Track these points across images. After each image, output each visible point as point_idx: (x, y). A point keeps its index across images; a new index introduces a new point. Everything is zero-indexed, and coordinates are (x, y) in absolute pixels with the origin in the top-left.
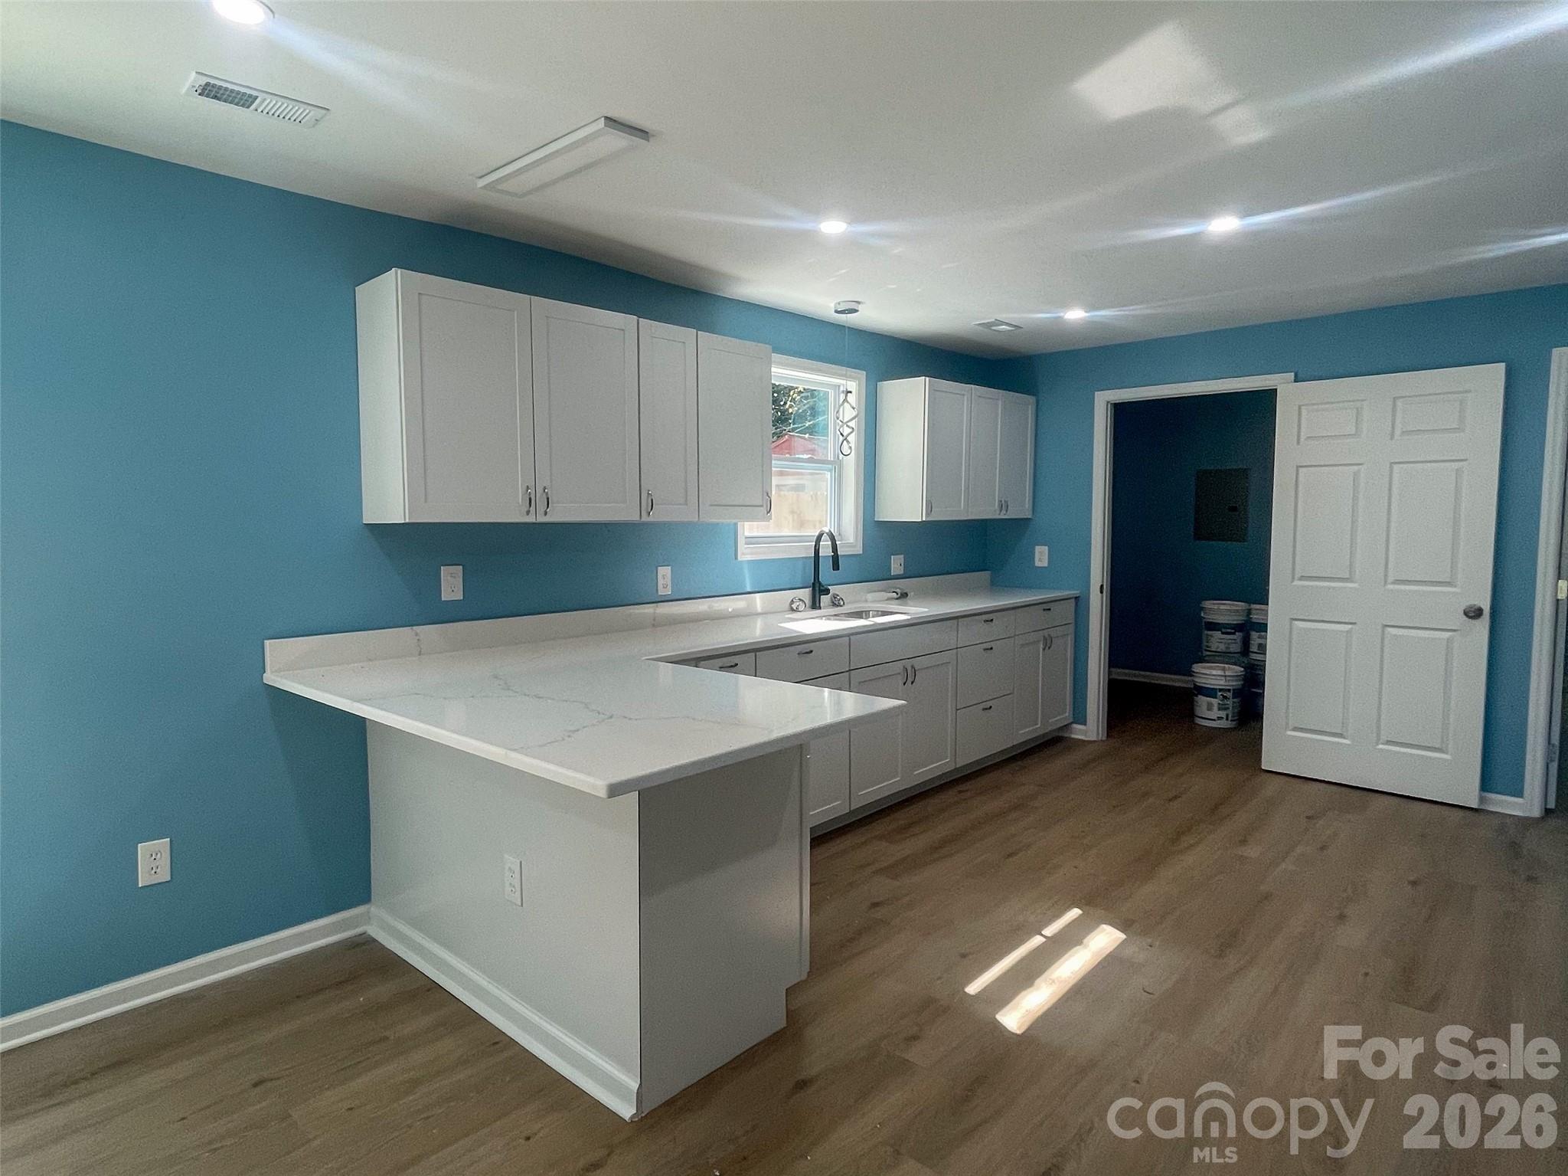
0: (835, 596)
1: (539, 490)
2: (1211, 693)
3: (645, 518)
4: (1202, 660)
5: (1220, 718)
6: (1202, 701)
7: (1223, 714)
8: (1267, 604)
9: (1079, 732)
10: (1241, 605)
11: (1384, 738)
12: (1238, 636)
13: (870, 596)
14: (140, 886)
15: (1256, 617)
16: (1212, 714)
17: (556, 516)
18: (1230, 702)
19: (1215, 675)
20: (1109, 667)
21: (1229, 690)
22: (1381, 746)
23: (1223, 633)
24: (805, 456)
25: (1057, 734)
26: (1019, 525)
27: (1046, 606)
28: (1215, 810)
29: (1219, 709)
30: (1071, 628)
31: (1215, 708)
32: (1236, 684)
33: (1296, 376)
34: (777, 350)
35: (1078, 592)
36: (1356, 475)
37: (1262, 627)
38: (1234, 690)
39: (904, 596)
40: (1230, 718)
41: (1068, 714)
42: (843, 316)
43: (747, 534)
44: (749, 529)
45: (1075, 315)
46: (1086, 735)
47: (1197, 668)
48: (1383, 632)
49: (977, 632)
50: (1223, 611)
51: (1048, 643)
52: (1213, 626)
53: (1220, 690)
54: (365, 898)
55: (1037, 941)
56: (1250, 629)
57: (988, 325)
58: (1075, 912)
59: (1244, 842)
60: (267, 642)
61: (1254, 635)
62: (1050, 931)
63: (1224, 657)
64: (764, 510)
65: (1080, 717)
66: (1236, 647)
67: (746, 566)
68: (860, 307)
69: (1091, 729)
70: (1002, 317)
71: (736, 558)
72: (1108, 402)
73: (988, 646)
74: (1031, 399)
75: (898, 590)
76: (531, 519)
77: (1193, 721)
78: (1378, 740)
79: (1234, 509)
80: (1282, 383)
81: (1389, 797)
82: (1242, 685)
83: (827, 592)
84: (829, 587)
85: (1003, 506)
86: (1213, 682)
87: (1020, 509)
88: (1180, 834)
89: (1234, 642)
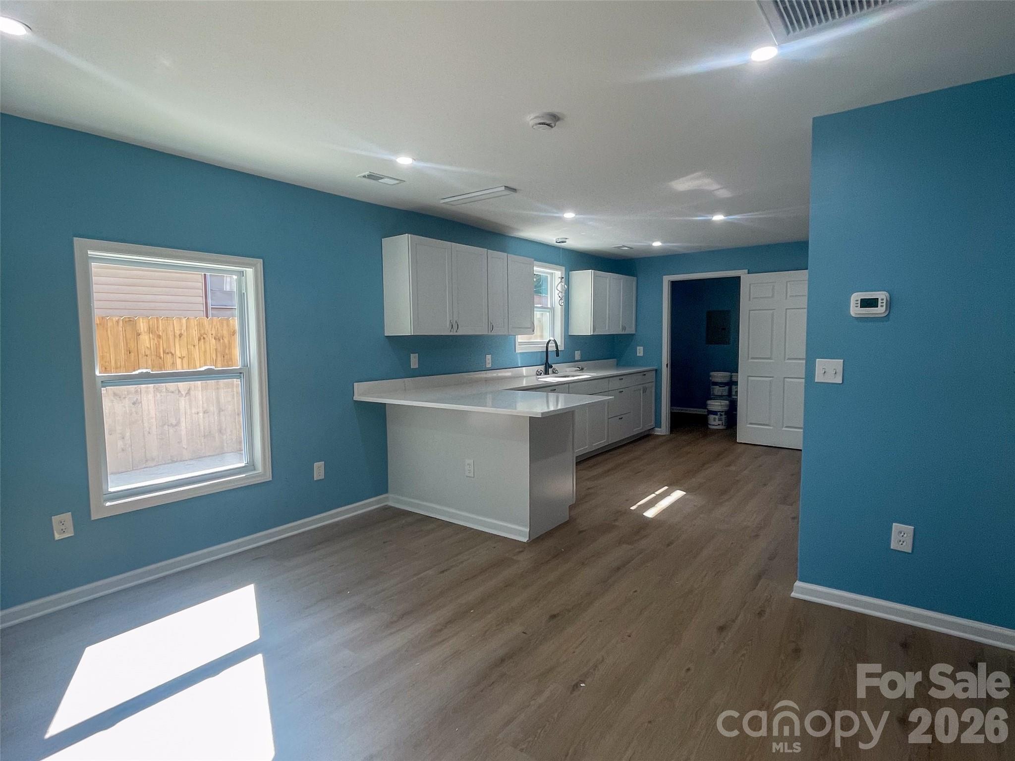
0: (554, 369)
1: (454, 322)
2: (715, 413)
3: (490, 334)
4: (711, 399)
5: (719, 425)
6: (712, 417)
7: (720, 422)
8: (738, 373)
9: (659, 432)
10: (728, 374)
11: (785, 425)
12: (727, 388)
13: (568, 369)
14: (315, 479)
15: (734, 379)
16: (715, 423)
17: (460, 332)
18: (723, 417)
19: (717, 405)
20: (671, 406)
21: (722, 412)
22: (784, 429)
23: (720, 387)
24: (539, 306)
25: (648, 433)
26: (630, 336)
27: (643, 373)
28: (718, 456)
29: (719, 420)
30: (654, 384)
31: (717, 420)
32: (726, 409)
33: (748, 270)
34: (536, 260)
35: (657, 367)
36: (773, 315)
37: (736, 383)
38: (725, 411)
39: (582, 369)
40: (724, 424)
41: (653, 423)
42: (560, 244)
43: (519, 341)
44: (520, 339)
45: (657, 244)
46: (661, 432)
47: (709, 402)
48: (784, 380)
49: (616, 384)
50: (719, 376)
51: (645, 390)
52: (716, 384)
53: (719, 412)
54: (386, 491)
55: (653, 495)
56: (732, 384)
57: (619, 247)
58: (666, 488)
59: (729, 465)
60: (356, 384)
61: (734, 387)
62: (657, 493)
63: (720, 397)
64: (531, 330)
65: (658, 424)
66: (726, 393)
67: (519, 356)
68: (567, 240)
69: (664, 430)
70: (626, 244)
71: (515, 351)
72: (669, 281)
73: (621, 390)
74: (635, 278)
75: (580, 367)
76: (451, 334)
77: (708, 426)
78: (783, 426)
79: (724, 329)
80: (742, 273)
81: (787, 450)
82: (728, 409)
83: (551, 367)
84: (553, 365)
85: (624, 328)
86: (716, 408)
87: (631, 330)
88: (704, 464)
89: (724, 391)
